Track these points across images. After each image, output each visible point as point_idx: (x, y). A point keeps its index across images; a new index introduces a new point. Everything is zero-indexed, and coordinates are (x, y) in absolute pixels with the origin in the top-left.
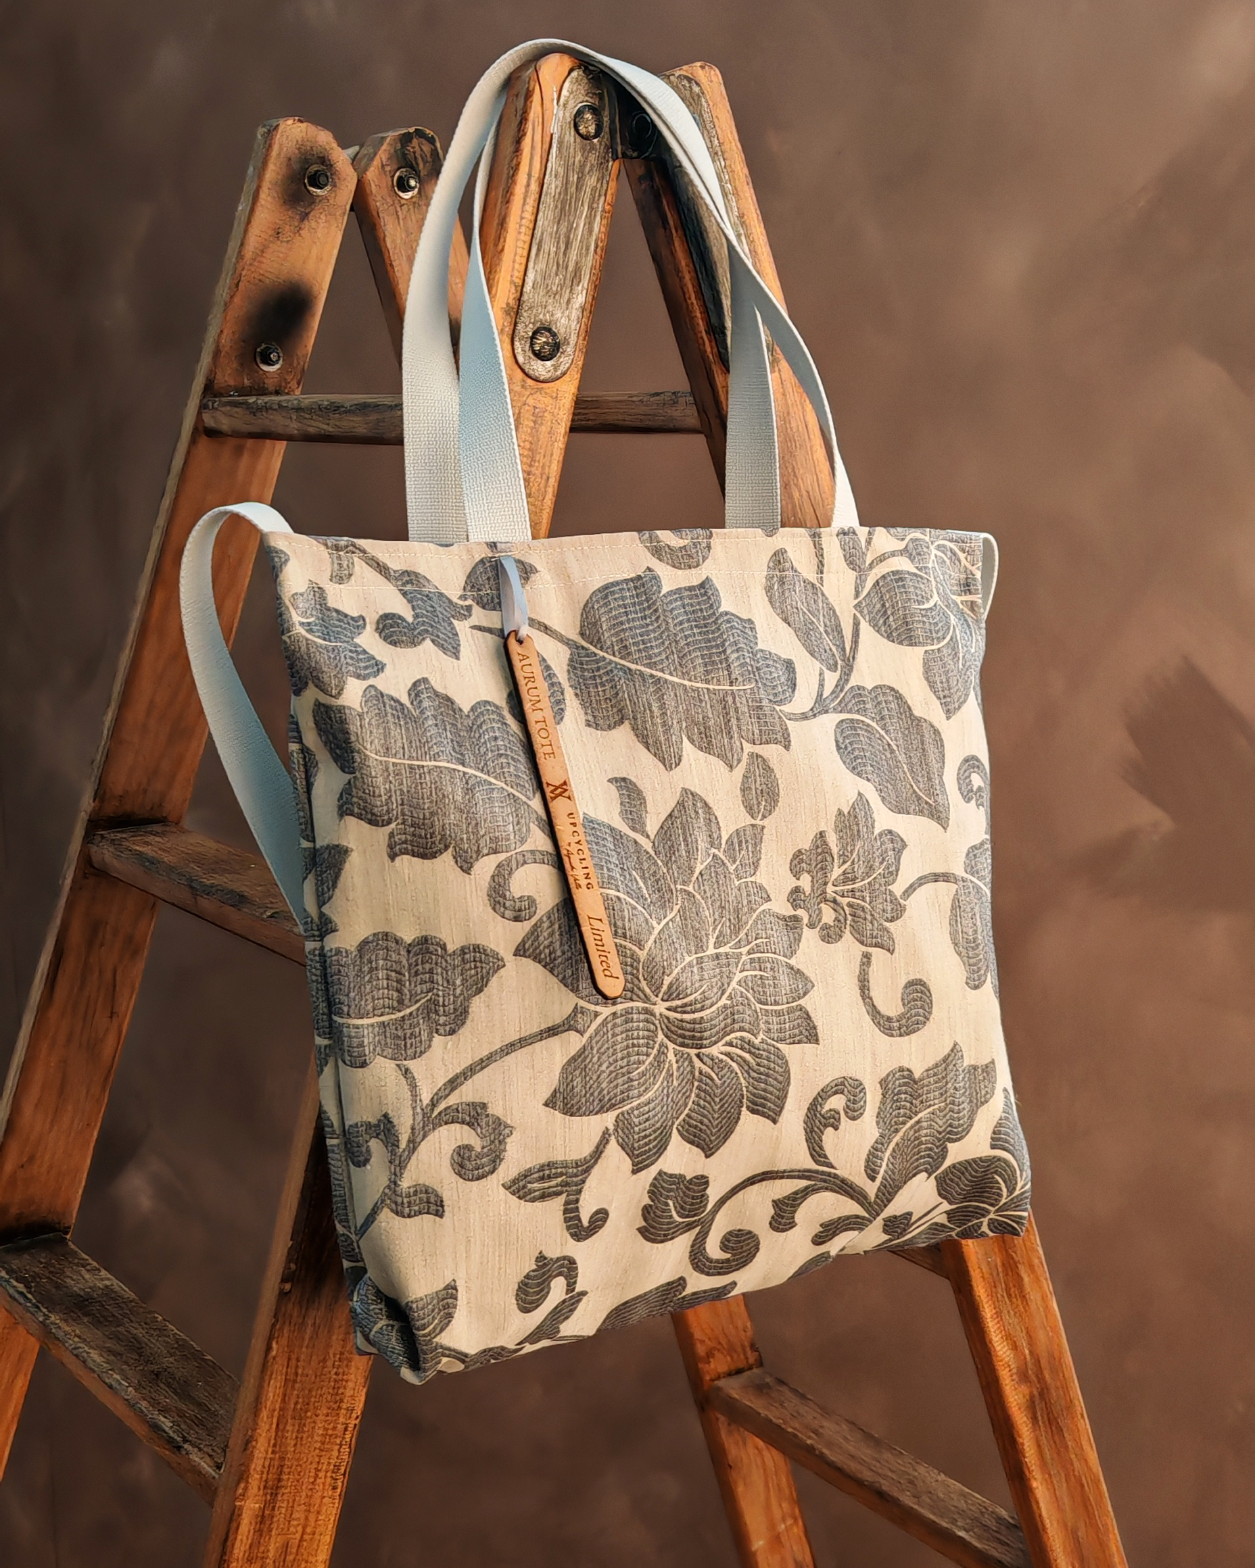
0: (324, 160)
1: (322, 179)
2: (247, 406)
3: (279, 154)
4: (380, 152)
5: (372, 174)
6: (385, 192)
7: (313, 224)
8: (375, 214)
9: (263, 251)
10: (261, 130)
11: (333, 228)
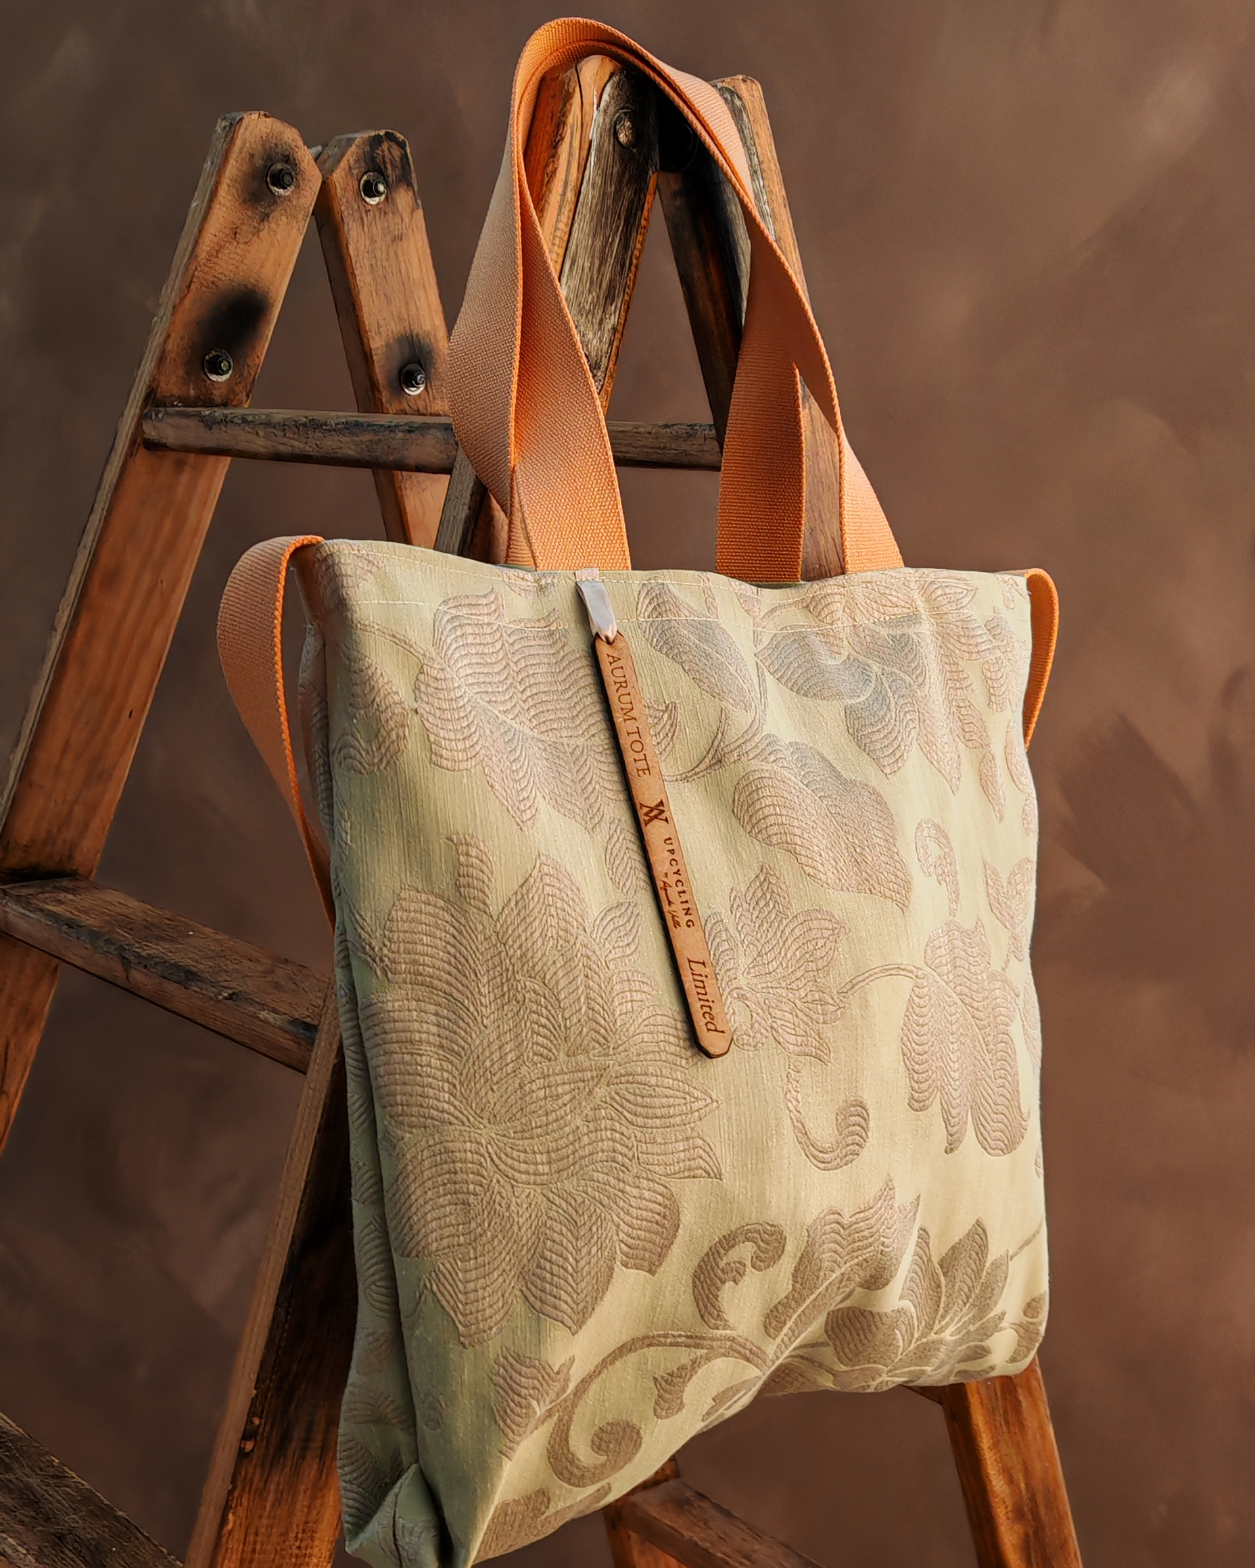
0: (288, 159)
1: (287, 179)
2: (202, 419)
3: (241, 149)
4: (349, 153)
5: (338, 176)
6: (350, 195)
7: (273, 226)
8: (338, 217)
9: (218, 252)
10: (221, 124)
11: (294, 231)
